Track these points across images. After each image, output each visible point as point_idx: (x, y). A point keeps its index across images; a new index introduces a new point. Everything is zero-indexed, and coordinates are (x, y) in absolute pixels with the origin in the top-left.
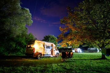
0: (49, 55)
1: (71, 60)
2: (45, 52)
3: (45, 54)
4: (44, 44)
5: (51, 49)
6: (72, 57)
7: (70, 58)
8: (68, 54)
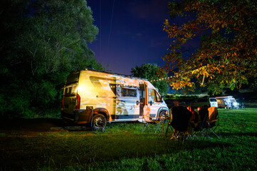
0: (132, 116)
1: (211, 135)
2: (117, 106)
3: (117, 113)
4: (113, 83)
5: (138, 98)
6: (213, 124)
7: (207, 127)
8: (196, 113)
